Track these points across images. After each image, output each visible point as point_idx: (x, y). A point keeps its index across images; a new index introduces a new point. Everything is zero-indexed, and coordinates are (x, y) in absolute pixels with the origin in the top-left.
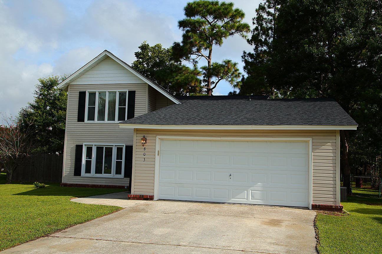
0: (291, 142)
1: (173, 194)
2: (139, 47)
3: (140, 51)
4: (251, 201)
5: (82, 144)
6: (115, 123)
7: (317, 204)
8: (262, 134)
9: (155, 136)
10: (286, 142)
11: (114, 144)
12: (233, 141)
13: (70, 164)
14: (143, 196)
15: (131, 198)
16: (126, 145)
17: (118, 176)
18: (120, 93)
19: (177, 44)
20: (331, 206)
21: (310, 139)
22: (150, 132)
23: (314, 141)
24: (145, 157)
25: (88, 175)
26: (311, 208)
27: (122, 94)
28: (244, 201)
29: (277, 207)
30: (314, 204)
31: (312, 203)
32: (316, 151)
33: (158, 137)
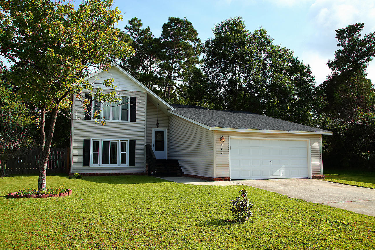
4: (282, 176)
5: (90, 139)
6: (120, 122)
7: (314, 175)
11: (120, 140)
13: (78, 156)
16: (130, 140)
17: (123, 165)
18: (123, 98)
23: (311, 140)
24: (222, 150)
25: (96, 165)
26: (311, 178)
27: (125, 99)
28: (278, 177)
31: (311, 175)
32: (312, 146)
33: (230, 137)
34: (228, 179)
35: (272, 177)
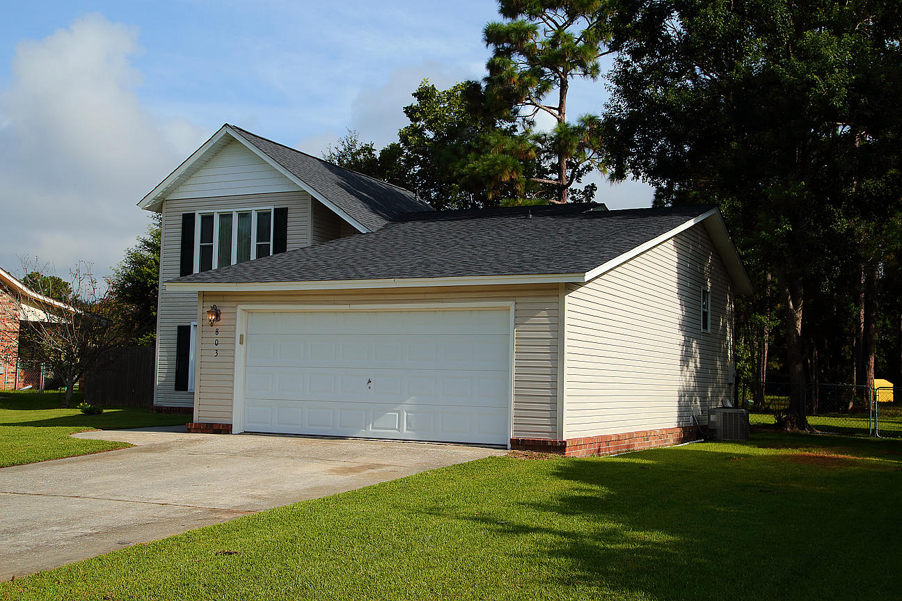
0: (479, 310)
1: (269, 422)
2: (415, 95)
3: (415, 102)
4: (406, 433)
5: (188, 324)
7: (521, 437)
8: (423, 296)
9: (234, 304)
10: (471, 311)
12: (375, 312)
13: (167, 366)
14: (212, 424)
15: (192, 431)
18: (259, 214)
19: (472, 85)
20: (545, 442)
21: (510, 304)
22: (226, 298)
23: (519, 307)
24: (217, 347)
26: (509, 446)
27: (263, 216)
28: (393, 433)
29: (450, 446)
30: (515, 437)
31: (511, 435)
32: (521, 327)
33: (241, 307)
34: (225, 429)
35: (371, 431)
